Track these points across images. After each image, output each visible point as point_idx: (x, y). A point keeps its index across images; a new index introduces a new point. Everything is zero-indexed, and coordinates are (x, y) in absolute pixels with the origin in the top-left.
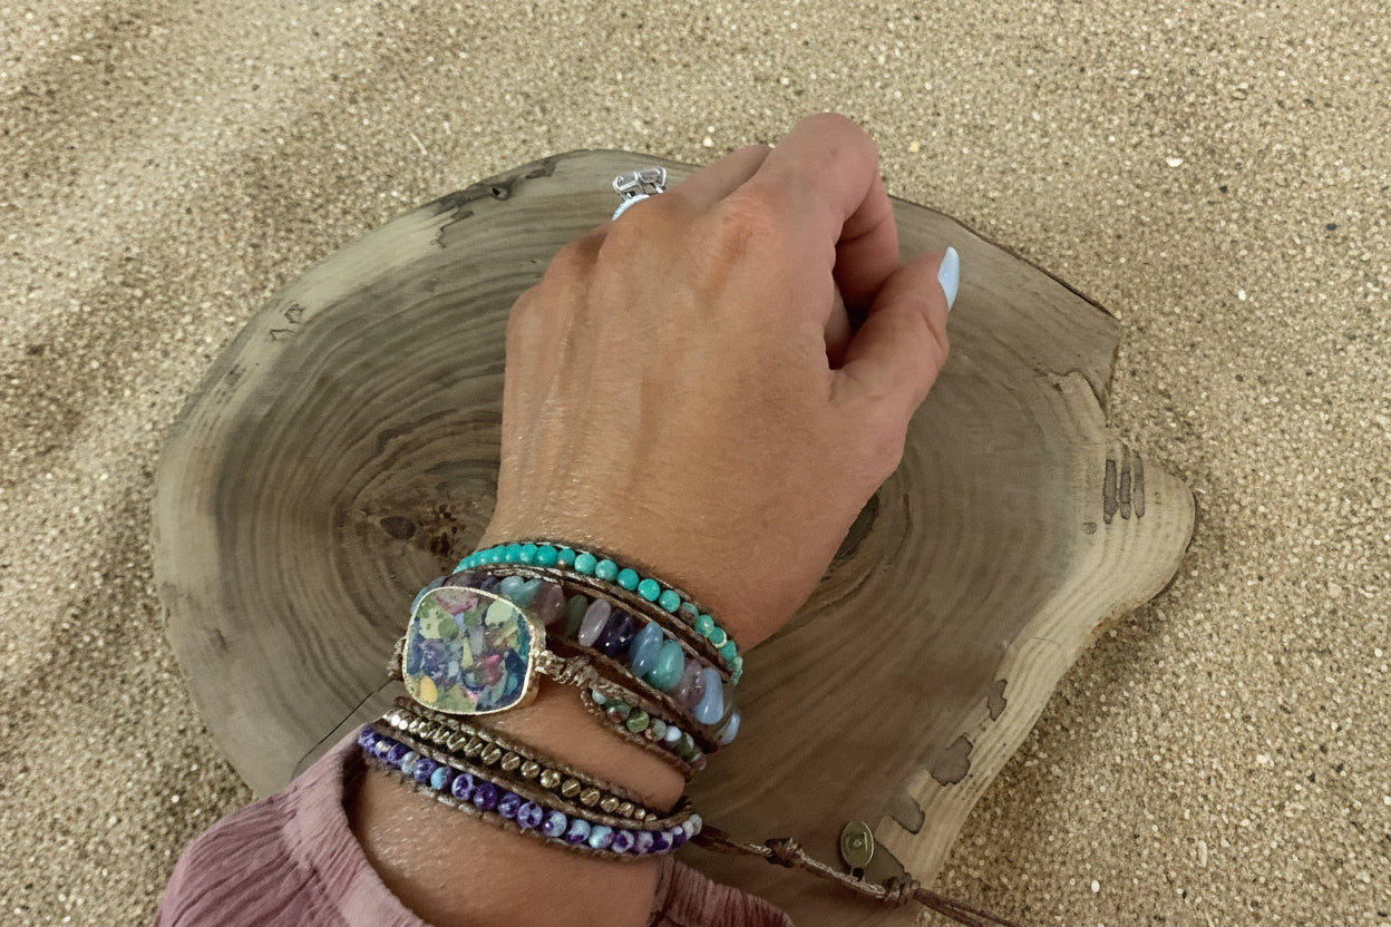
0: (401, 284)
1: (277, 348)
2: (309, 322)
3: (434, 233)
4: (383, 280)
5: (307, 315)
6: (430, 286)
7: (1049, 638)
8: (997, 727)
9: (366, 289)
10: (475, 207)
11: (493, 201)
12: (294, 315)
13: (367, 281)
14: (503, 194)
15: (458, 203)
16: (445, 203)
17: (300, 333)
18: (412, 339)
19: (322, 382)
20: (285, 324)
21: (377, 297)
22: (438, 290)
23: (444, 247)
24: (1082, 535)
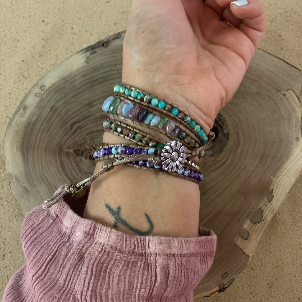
0: (75, 76)
1: (38, 99)
2: (47, 90)
3: (84, 59)
4: (70, 75)
5: (46, 88)
6: (84, 76)
7: (286, 175)
8: (271, 204)
9: (64, 79)
10: (97, 50)
11: (102, 48)
12: (43, 88)
13: (64, 76)
14: (105, 45)
15: (91, 49)
16: (88, 49)
17: (44, 93)
18: (79, 93)
19: (52, 108)
20: (40, 91)
21: (67, 81)
22: (87, 77)
23: (88, 63)
24: (294, 141)
